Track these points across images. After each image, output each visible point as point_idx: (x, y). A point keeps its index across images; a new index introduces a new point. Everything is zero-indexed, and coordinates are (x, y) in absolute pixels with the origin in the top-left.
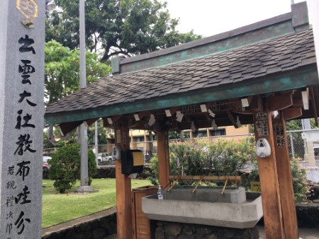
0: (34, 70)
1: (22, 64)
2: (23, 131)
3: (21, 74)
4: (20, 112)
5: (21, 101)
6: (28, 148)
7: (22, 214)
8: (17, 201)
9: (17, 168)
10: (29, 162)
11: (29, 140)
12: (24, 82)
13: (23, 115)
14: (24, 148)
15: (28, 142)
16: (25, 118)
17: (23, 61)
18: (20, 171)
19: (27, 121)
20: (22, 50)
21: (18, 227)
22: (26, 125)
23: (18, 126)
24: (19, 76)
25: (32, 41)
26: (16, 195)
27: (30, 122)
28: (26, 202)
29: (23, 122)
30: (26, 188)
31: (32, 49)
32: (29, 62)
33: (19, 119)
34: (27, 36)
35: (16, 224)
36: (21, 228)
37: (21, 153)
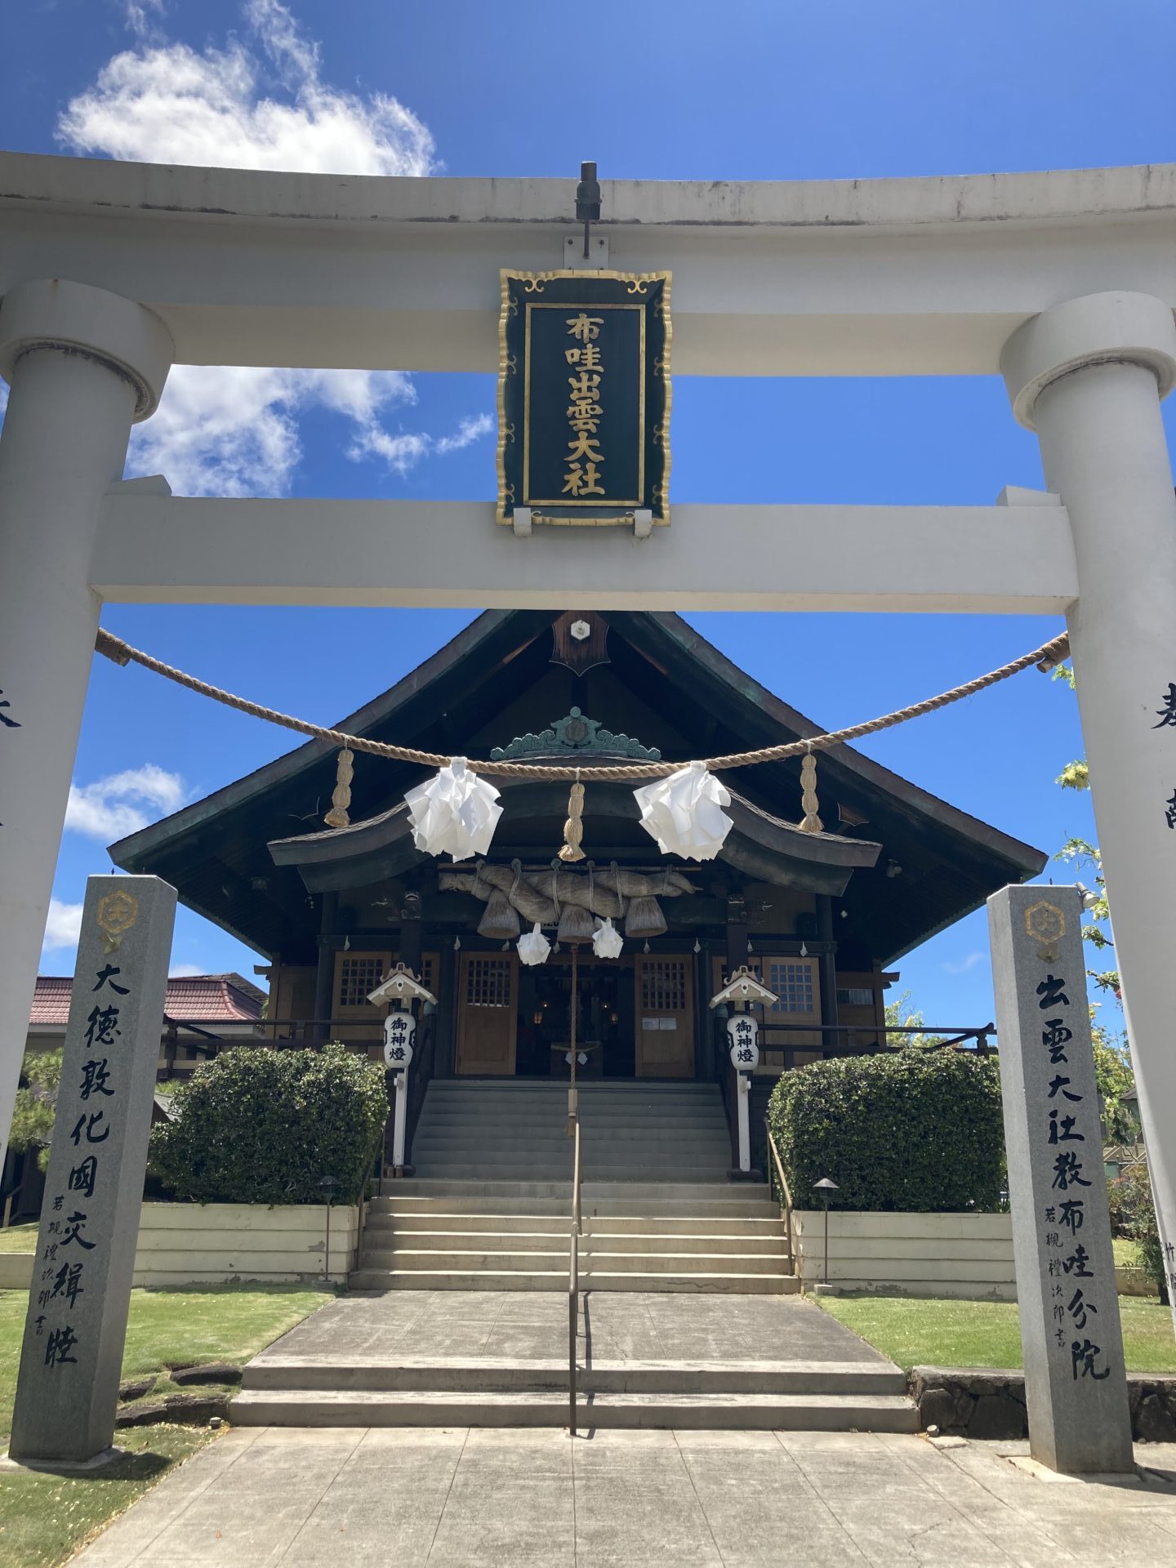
0: (1069, 1034)
1: (1049, 1030)
2: (1064, 1147)
3: (1049, 1047)
4: (1054, 1114)
5: (1052, 1095)
6: (1075, 1177)
7: (1079, 1294)
8: (1067, 1269)
9: (1059, 1213)
10: (1080, 1203)
11: (1076, 1163)
12: (1055, 1060)
13: (1059, 1119)
14: (1068, 1177)
15: (1073, 1167)
16: (1063, 1124)
17: (1048, 1023)
18: (1065, 1217)
19: (1068, 1129)
20: (1044, 1004)
21: (1075, 1315)
22: (1067, 1136)
23: (1053, 1139)
24: (1046, 1051)
25: (1061, 983)
26: (1064, 1259)
27: (1073, 1130)
28: (1082, 1274)
29: (1061, 1131)
30: (1081, 1250)
31: (1063, 997)
32: (1060, 1021)
33: (1053, 1126)
34: (1050, 977)
35: (1070, 1308)
36: (1080, 1317)
37: (1063, 1185)
